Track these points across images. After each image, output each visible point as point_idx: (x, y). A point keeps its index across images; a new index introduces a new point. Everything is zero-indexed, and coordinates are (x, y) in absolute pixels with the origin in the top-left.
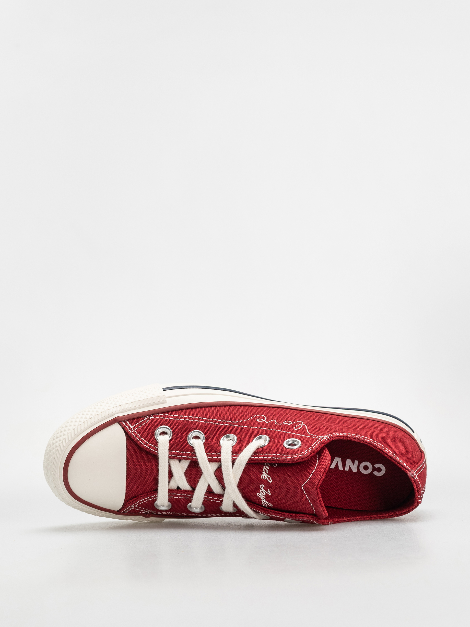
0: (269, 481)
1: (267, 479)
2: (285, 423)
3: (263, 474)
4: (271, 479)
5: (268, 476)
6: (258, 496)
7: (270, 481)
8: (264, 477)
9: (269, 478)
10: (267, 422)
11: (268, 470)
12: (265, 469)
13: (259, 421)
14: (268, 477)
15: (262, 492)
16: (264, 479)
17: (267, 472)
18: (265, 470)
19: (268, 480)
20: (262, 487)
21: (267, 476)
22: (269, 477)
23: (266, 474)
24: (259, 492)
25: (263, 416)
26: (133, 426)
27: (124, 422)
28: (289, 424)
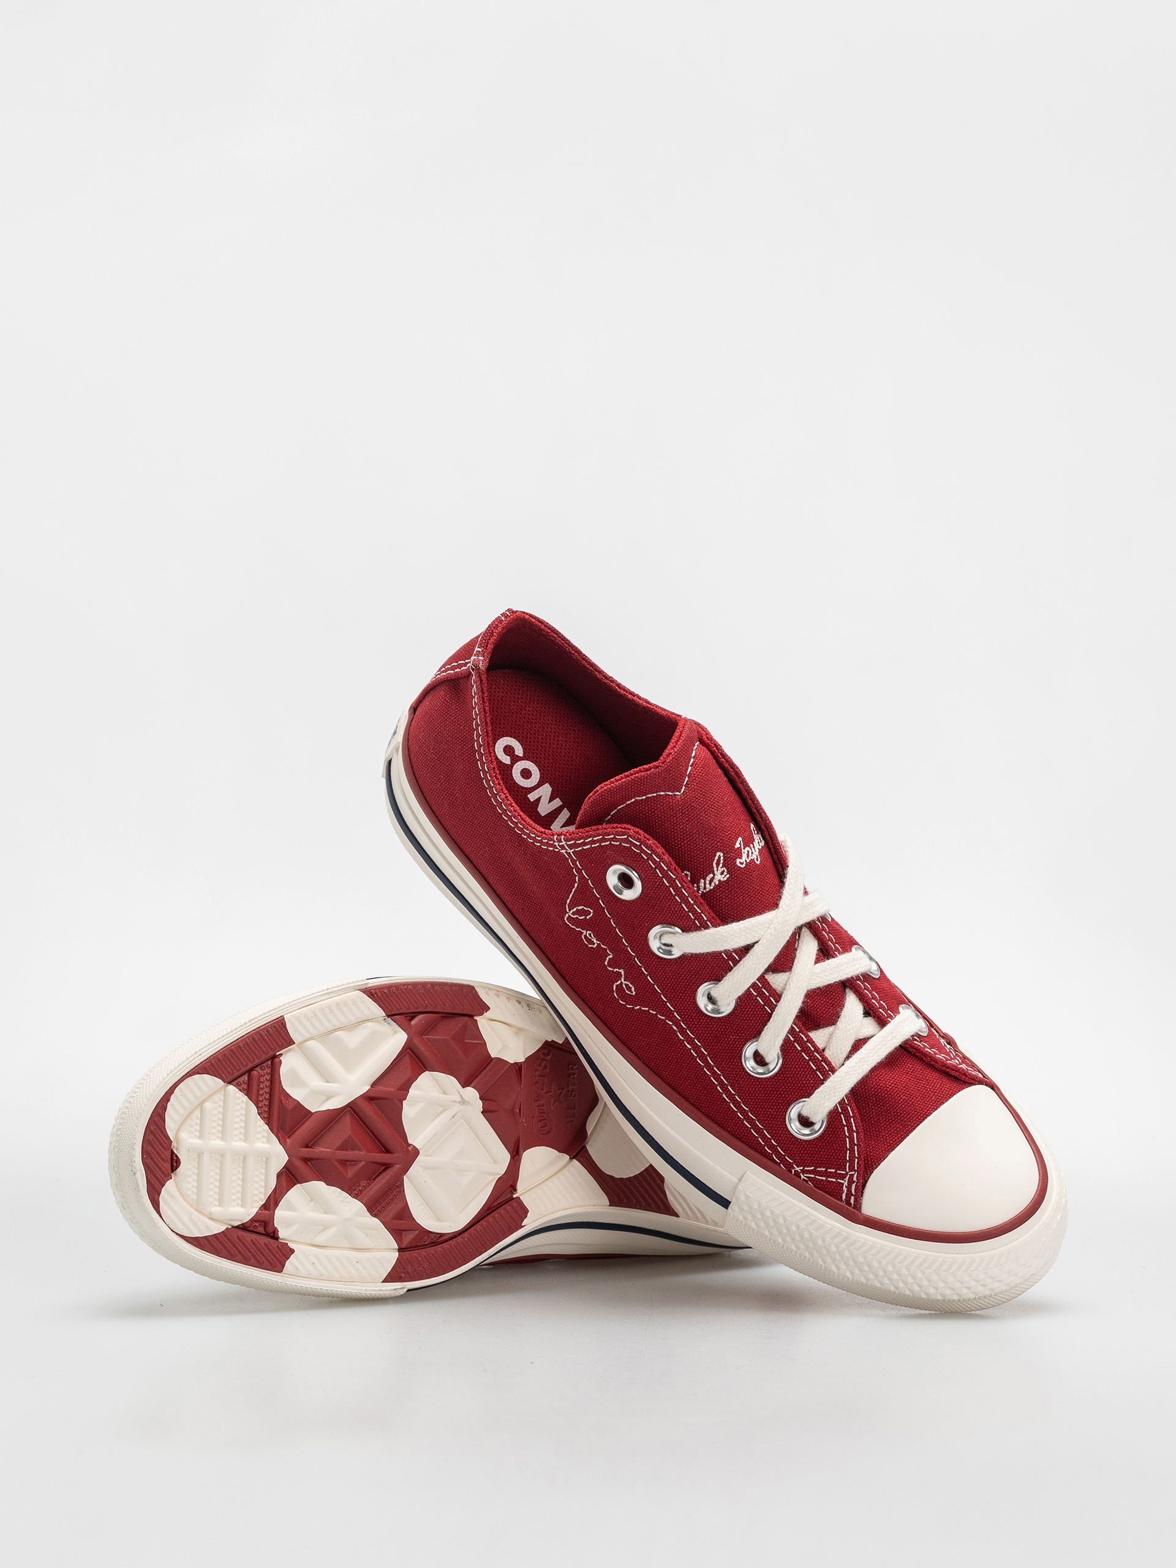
0: (722, 858)
1: (721, 865)
2: (595, 941)
3: (719, 881)
4: (717, 858)
5: (715, 869)
6: (759, 859)
7: (720, 857)
8: (722, 873)
9: (718, 864)
10: (623, 973)
11: (705, 879)
12: (708, 886)
13: (633, 989)
14: (717, 867)
15: (748, 856)
16: (726, 870)
17: (711, 875)
18: (710, 884)
19: (722, 861)
20: (742, 861)
21: (717, 870)
22: (714, 865)
23: (714, 875)
24: (752, 860)
25: (615, 994)
26: (843, 1182)
27: (848, 1202)
28: (590, 935)
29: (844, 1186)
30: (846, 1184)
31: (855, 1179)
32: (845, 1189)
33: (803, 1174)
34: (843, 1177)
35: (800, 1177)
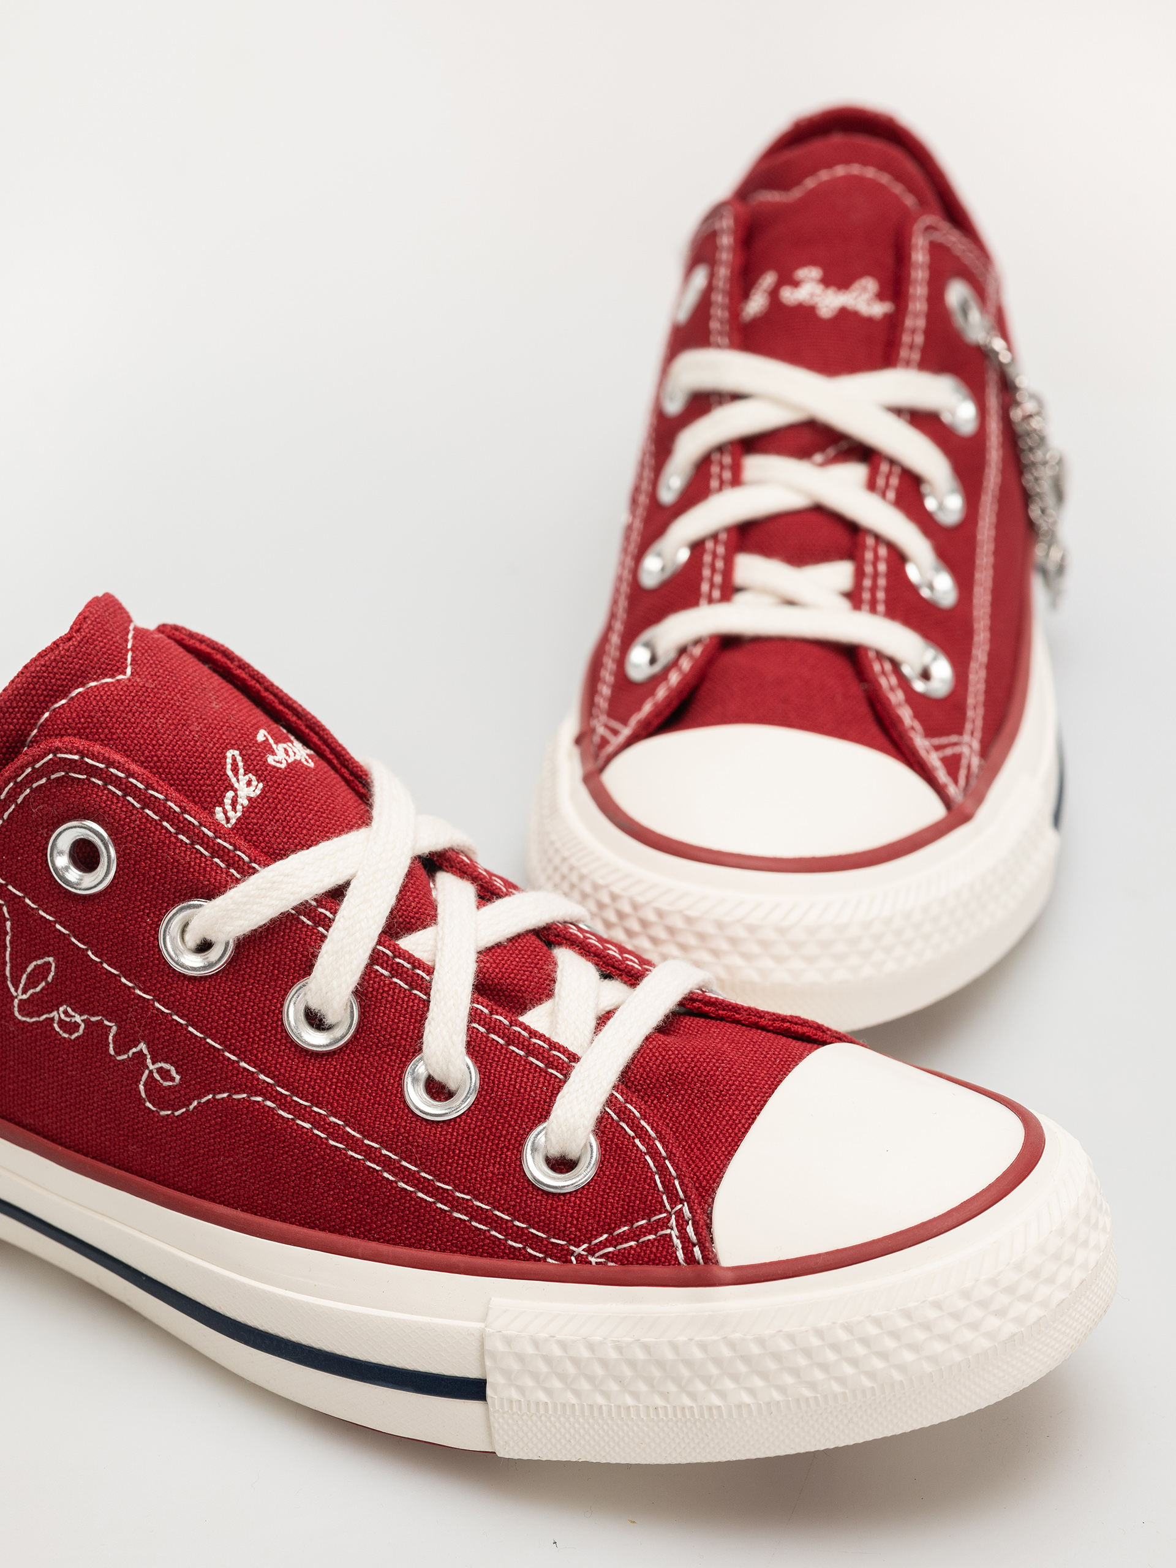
0: (239, 759)
1: (241, 771)
2: (78, 1019)
3: (250, 799)
4: (229, 761)
5: (234, 780)
7: (234, 759)
8: (249, 784)
9: (235, 770)
10: (145, 1051)
11: (221, 804)
12: (231, 814)
13: (173, 1073)
14: (236, 774)
15: (287, 755)
16: (254, 778)
17: (230, 794)
18: (234, 809)
19: (241, 764)
20: (277, 758)
21: (238, 780)
22: (229, 773)
23: (235, 790)
25: (148, 1104)
26: (668, 1231)
27: (690, 1259)
28: (66, 1013)
29: (675, 1239)
30: (675, 1233)
31: (687, 1214)
32: (677, 1242)
33: (593, 1255)
34: (665, 1223)
35: (590, 1263)
